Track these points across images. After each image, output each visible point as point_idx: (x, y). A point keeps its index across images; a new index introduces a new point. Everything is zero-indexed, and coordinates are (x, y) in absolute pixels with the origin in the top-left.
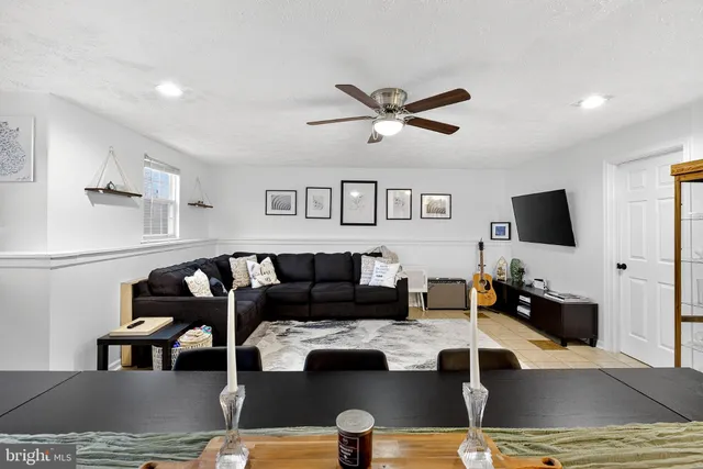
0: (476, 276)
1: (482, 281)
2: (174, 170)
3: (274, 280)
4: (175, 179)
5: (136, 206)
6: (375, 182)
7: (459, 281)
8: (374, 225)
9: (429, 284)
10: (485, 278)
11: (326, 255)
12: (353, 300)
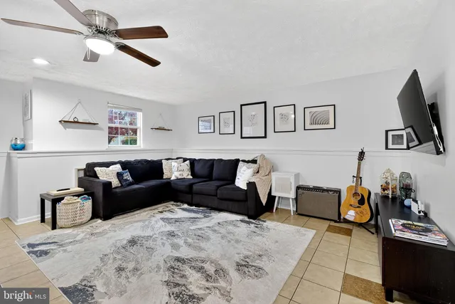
0: (349, 188)
1: (356, 194)
2: (140, 110)
4: (140, 115)
6: (265, 103)
7: (331, 191)
8: (265, 137)
9: (300, 191)
10: (359, 191)
11: (221, 160)
12: (216, 196)
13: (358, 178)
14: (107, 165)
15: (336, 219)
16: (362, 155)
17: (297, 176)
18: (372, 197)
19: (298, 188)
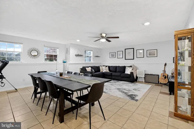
0: (162, 74)
2: (92, 51)
3: (108, 71)
4: (92, 52)
5: (83, 57)
6: (133, 48)
7: (156, 75)
8: (134, 59)
9: (146, 75)
10: (165, 75)
11: (119, 66)
12: (120, 76)
13: (164, 71)
14: (88, 67)
15: (158, 83)
16: (166, 64)
17: (145, 71)
18: (169, 77)
19: (145, 74)
